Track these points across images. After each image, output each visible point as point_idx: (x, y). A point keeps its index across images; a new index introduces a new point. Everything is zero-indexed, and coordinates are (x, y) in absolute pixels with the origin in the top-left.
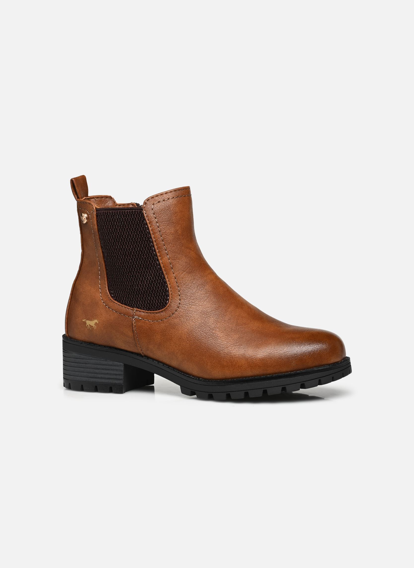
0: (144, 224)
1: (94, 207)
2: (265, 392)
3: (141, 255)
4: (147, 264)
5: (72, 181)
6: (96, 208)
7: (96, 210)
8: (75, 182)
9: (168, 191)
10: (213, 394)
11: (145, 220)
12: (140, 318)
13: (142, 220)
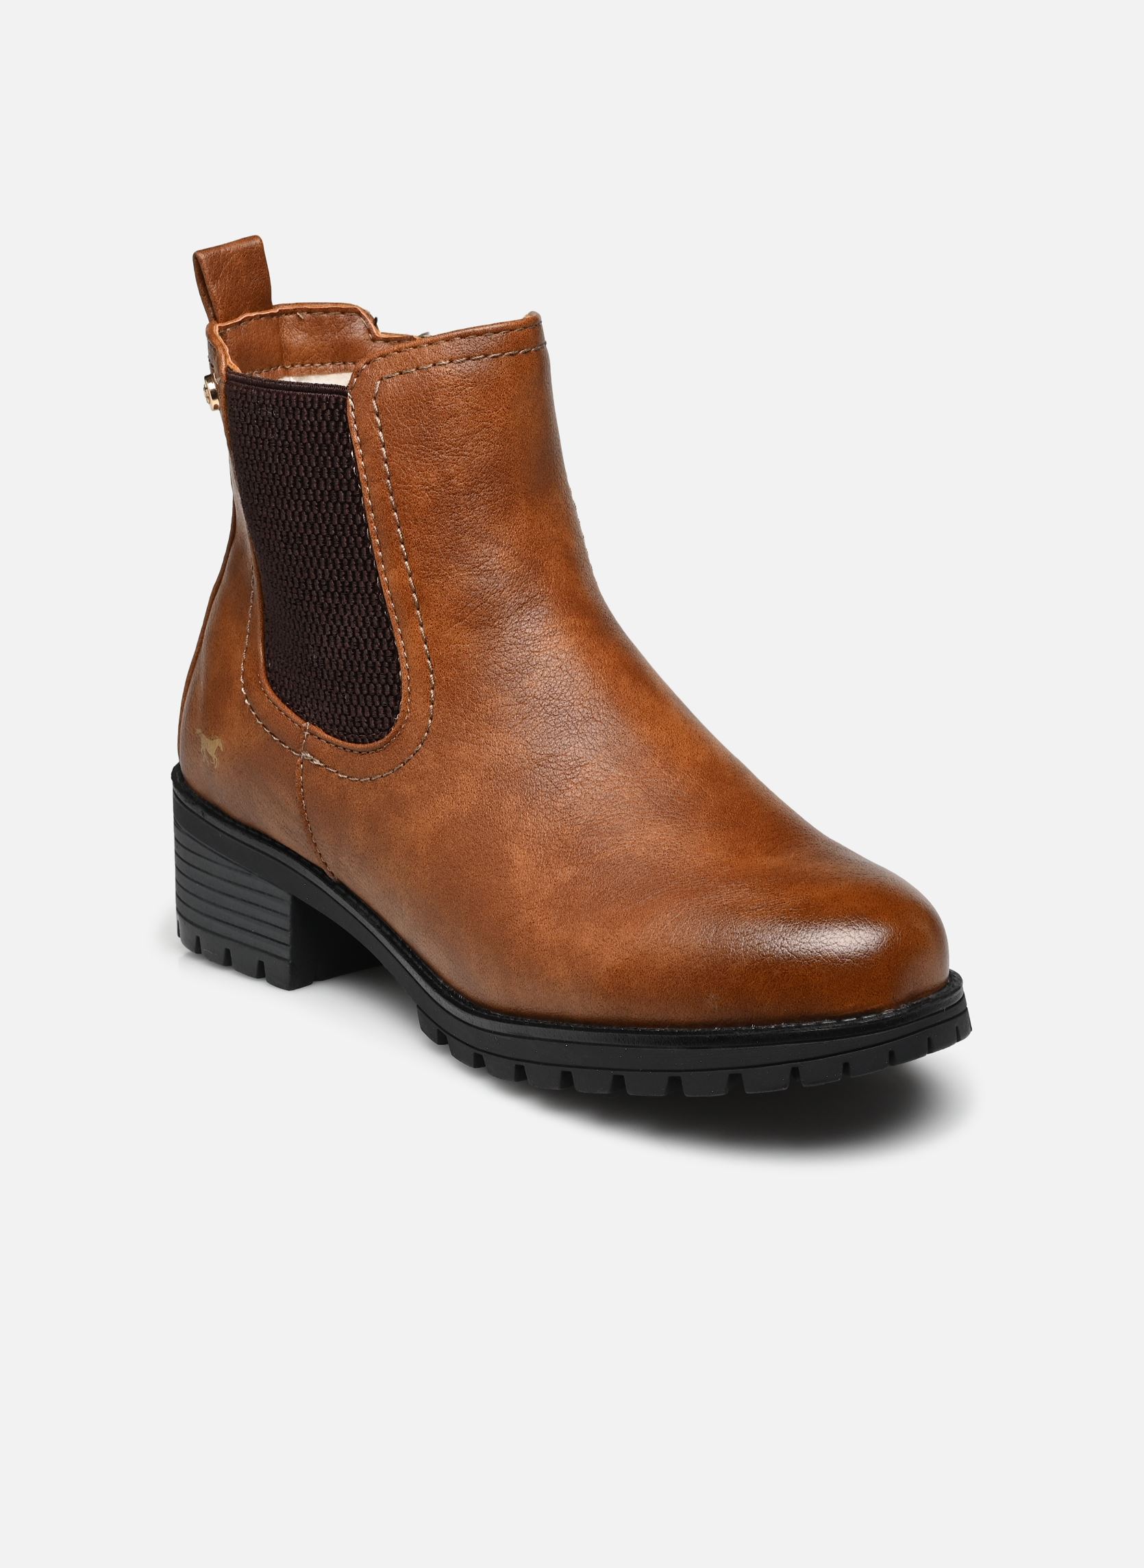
0: (346, 447)
1: (224, 364)
2: (619, 1082)
3: (329, 548)
4: (347, 584)
5: (196, 259)
6: (228, 369)
7: (228, 378)
8: (204, 265)
9: (477, 327)
10: (486, 1057)
11: (347, 430)
12: (317, 762)
13: (340, 432)
